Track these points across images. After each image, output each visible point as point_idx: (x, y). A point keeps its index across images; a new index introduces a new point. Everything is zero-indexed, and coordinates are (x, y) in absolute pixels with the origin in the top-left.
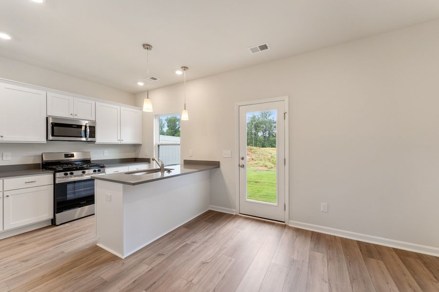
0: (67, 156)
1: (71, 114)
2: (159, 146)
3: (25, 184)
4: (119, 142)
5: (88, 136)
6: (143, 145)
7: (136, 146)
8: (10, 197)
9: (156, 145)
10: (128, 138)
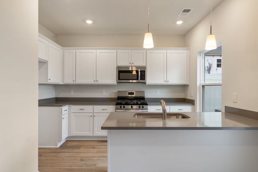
0: (130, 93)
1: (130, 63)
2: (203, 86)
3: (102, 110)
4: (165, 83)
5: (139, 79)
6: (189, 86)
7: (184, 87)
8: (96, 116)
9: (200, 85)
10: (174, 79)
